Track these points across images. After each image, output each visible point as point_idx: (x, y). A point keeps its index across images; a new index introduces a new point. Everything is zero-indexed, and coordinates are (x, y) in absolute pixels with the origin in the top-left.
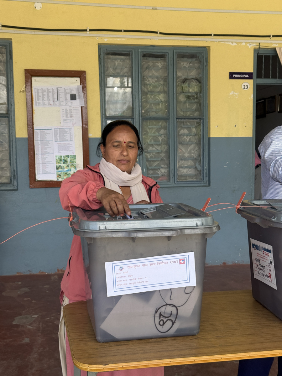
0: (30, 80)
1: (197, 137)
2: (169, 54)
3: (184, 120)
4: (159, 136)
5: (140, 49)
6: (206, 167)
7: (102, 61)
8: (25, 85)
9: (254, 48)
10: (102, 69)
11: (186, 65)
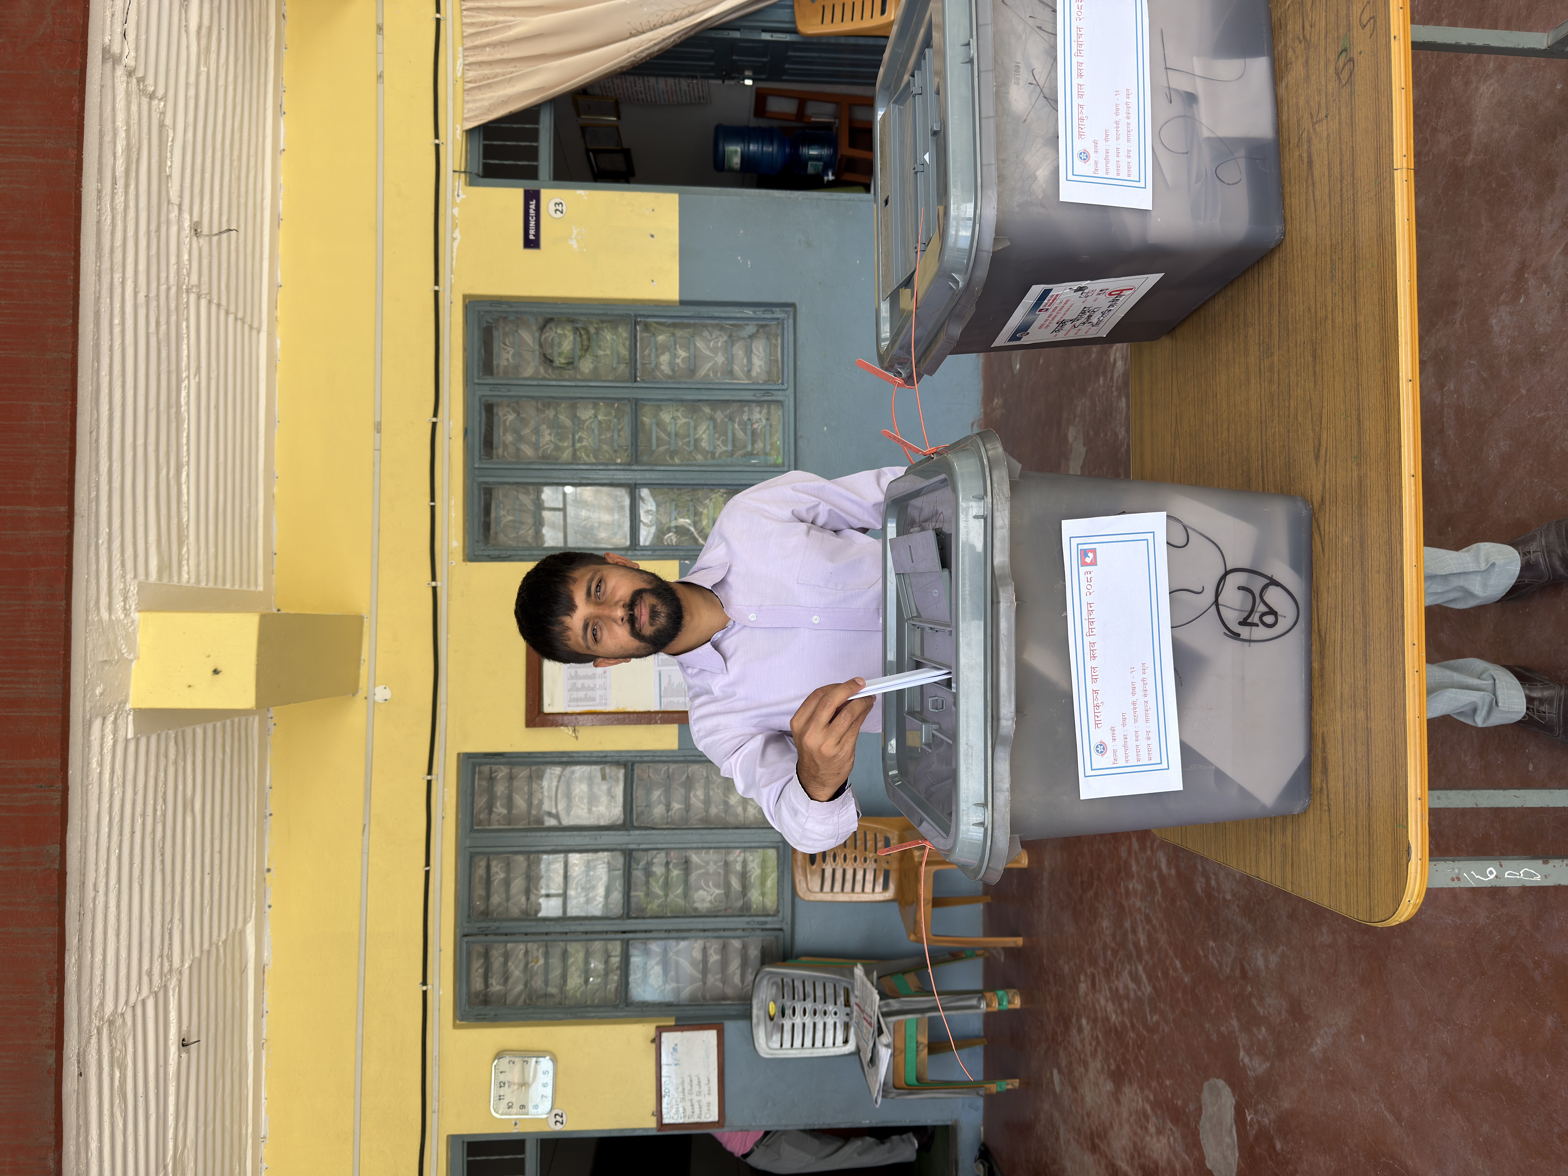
0: (551, 717)
1: (679, 333)
2: (484, 396)
3: (638, 363)
4: (676, 424)
5: (474, 464)
6: (749, 312)
7: (504, 553)
8: (562, 728)
9: (466, 185)
10: (521, 553)
11: (508, 353)
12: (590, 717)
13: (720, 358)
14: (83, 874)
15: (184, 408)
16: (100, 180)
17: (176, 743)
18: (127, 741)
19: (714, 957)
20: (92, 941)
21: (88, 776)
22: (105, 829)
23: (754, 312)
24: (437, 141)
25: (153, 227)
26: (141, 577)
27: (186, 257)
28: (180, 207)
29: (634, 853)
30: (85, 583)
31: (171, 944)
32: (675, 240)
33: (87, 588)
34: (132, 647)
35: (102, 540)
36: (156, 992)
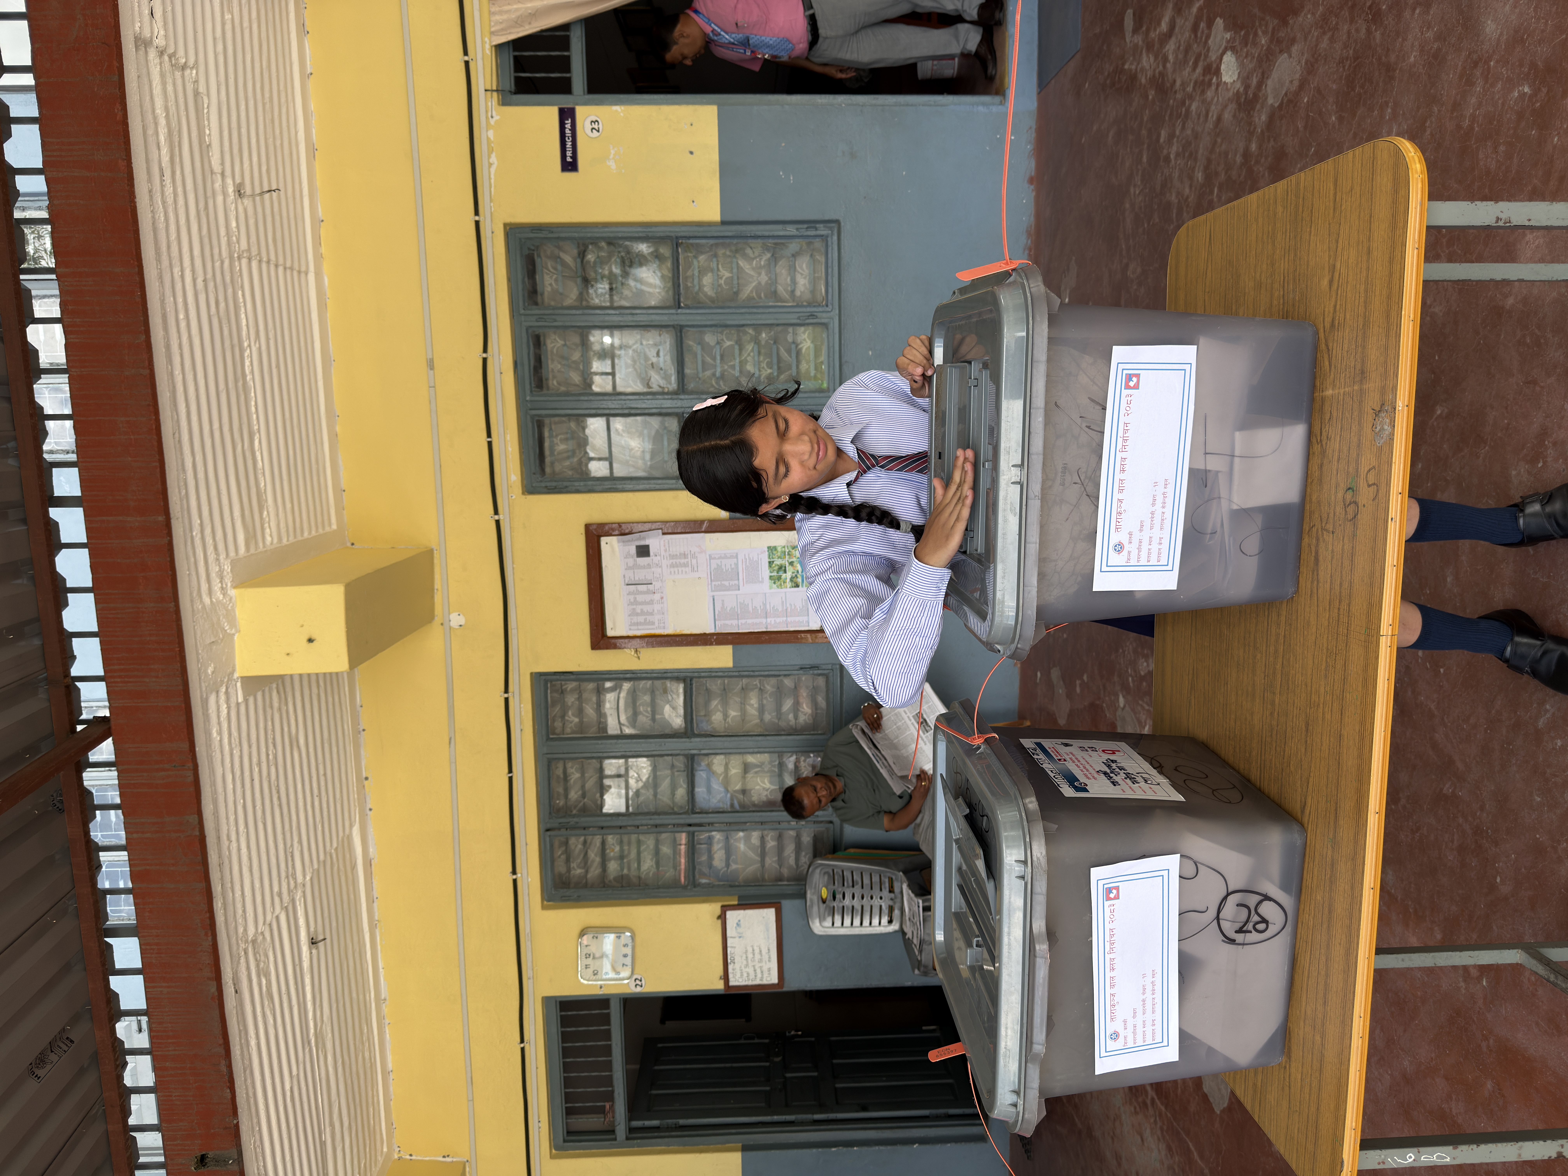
0: (614, 640)
1: (721, 253)
2: (531, 327)
3: (682, 286)
4: (721, 347)
5: (526, 397)
6: (791, 230)
7: (560, 485)
8: (625, 649)
9: (499, 105)
10: (576, 483)
11: (551, 278)
12: (650, 640)
13: (764, 278)
14: (218, 830)
15: (249, 377)
16: (150, 180)
17: (278, 692)
18: (238, 704)
19: (771, 844)
20: (232, 882)
21: (210, 745)
22: (230, 786)
23: (797, 229)
24: (466, 58)
25: (202, 205)
26: (232, 554)
27: (234, 224)
28: (223, 175)
29: (696, 757)
30: (187, 579)
31: (293, 865)
32: (715, 157)
33: (190, 581)
34: (233, 622)
35: (196, 532)
36: (286, 908)
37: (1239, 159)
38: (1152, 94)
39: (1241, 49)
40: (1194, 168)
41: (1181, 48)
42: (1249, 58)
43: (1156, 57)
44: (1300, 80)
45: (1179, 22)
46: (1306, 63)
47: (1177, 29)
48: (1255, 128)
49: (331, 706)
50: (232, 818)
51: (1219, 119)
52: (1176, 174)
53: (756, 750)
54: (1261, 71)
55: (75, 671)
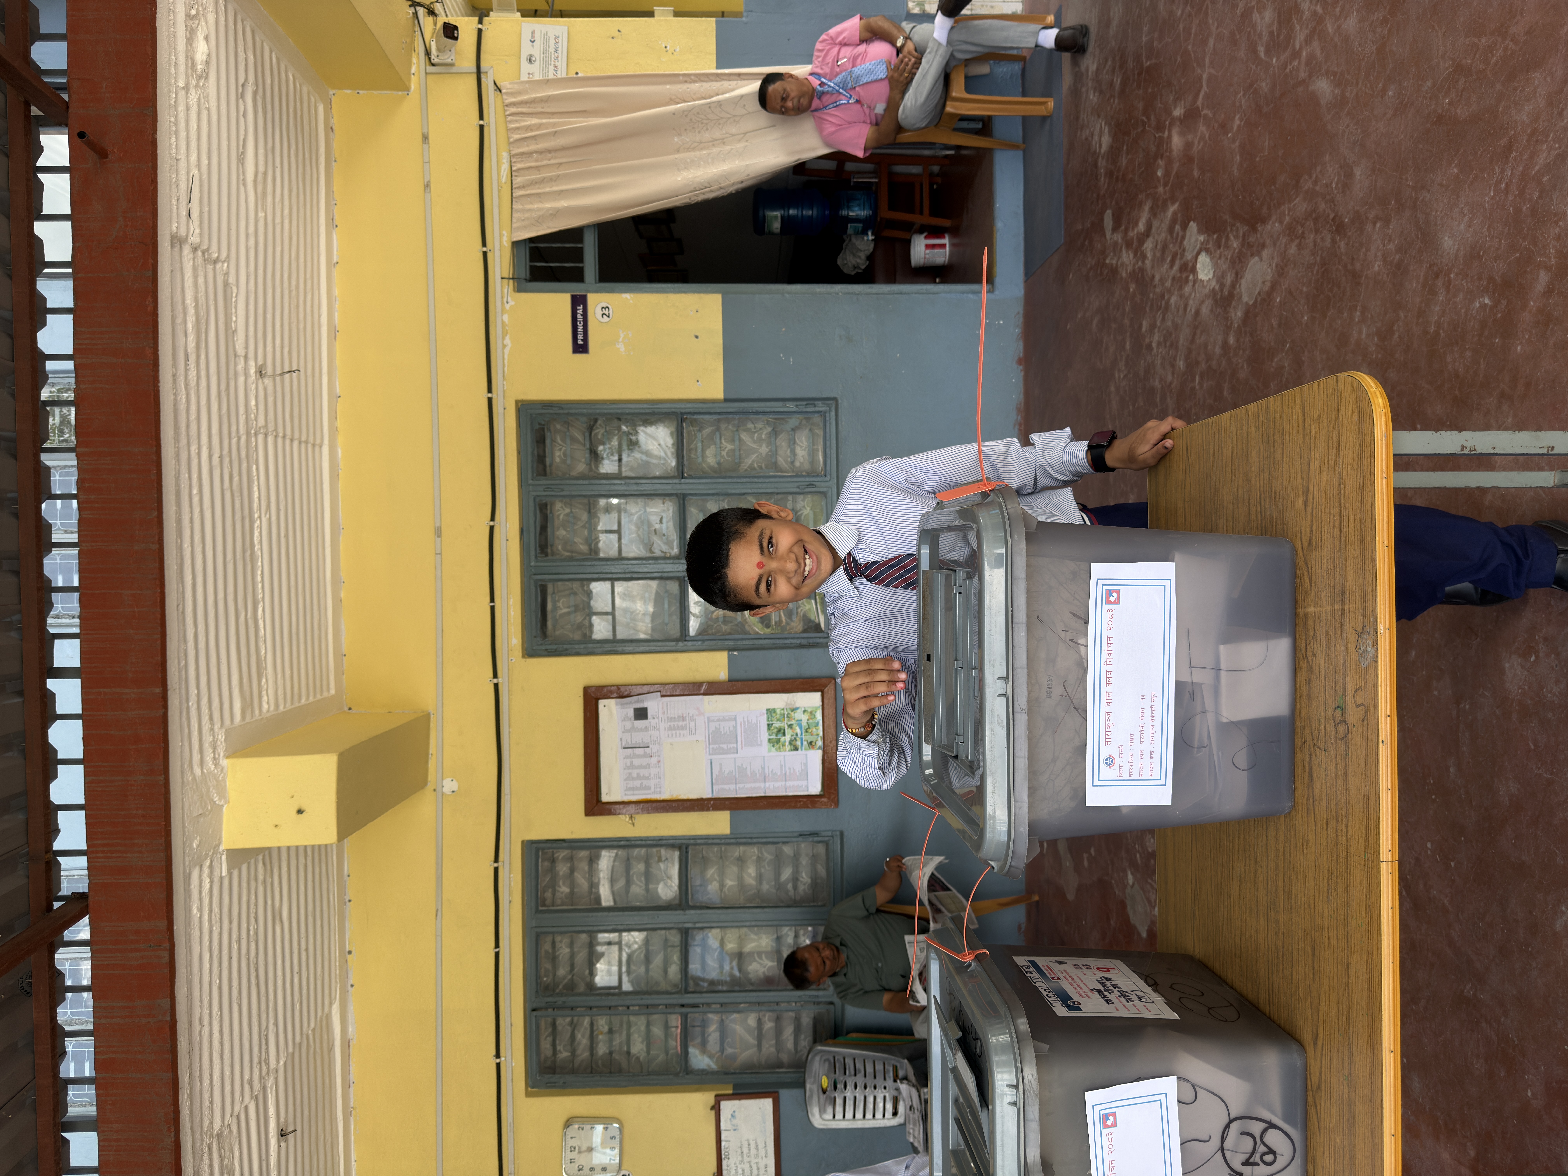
0: (608, 806)
1: (723, 427)
2: (538, 497)
3: (685, 458)
5: (530, 563)
6: (791, 406)
7: (561, 647)
8: (620, 815)
9: (514, 291)
10: (576, 647)
11: (560, 451)
12: (646, 805)
13: (764, 450)
14: (190, 1014)
15: (257, 547)
16: (175, 365)
17: (264, 864)
18: (221, 878)
19: (769, 1026)
20: (201, 1070)
21: (189, 923)
22: (206, 966)
23: (797, 406)
24: (485, 249)
25: (223, 386)
26: (227, 722)
27: (252, 402)
28: (246, 357)
29: (690, 931)
30: (179, 751)
31: (267, 1049)
32: (719, 340)
33: (181, 752)
34: (222, 793)
35: (192, 703)
36: (256, 1096)
37: (1218, 350)
38: (1132, 287)
39: (1215, 251)
40: (1176, 356)
41: (1159, 247)
42: (1223, 259)
43: (1135, 254)
44: (1272, 282)
45: (1156, 223)
46: (1277, 266)
47: (1154, 230)
48: (1232, 323)
49: (317, 876)
50: (206, 1000)
51: (1197, 313)
52: (1159, 362)
53: (753, 923)
54: (1234, 271)
55: (57, 845)
